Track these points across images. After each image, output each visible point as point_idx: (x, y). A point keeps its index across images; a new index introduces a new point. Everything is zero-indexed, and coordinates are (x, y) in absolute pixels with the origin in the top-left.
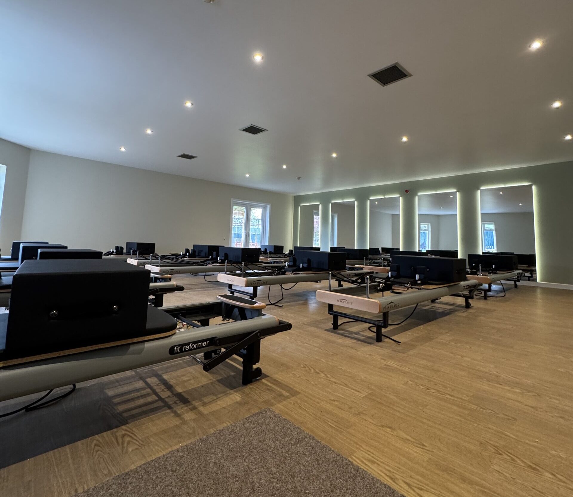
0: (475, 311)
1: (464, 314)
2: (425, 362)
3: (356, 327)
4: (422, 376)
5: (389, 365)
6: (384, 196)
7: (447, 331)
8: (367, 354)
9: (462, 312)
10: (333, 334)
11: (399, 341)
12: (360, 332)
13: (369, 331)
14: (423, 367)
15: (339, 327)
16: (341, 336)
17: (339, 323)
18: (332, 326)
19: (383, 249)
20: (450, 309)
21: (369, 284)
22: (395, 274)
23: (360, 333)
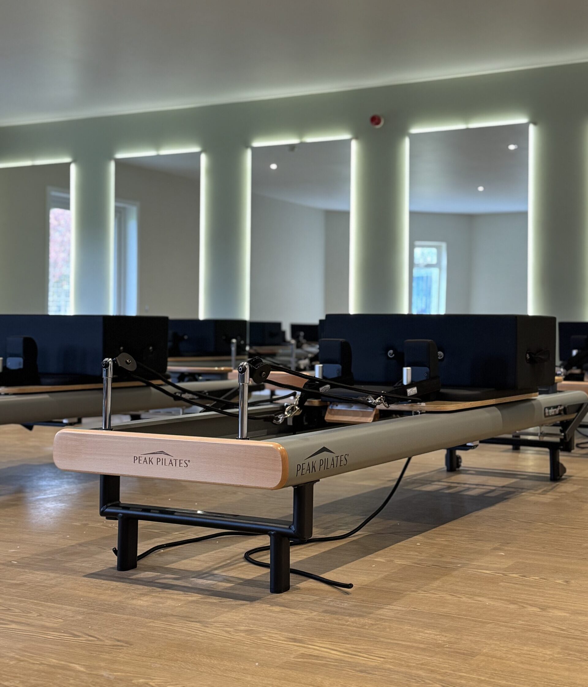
0: (576, 488)
1: (548, 498)
2: (430, 634)
3: (202, 557)
4: (421, 673)
5: (316, 653)
6: (301, 135)
7: (497, 545)
8: (237, 631)
9: (540, 491)
10: (118, 584)
11: (348, 582)
12: (216, 569)
13: (246, 563)
14: (423, 649)
15: (140, 563)
16: (146, 589)
17: (142, 548)
18: (114, 560)
19: (296, 329)
20: (503, 487)
21: (247, 409)
22: (335, 370)
23: (216, 572)
